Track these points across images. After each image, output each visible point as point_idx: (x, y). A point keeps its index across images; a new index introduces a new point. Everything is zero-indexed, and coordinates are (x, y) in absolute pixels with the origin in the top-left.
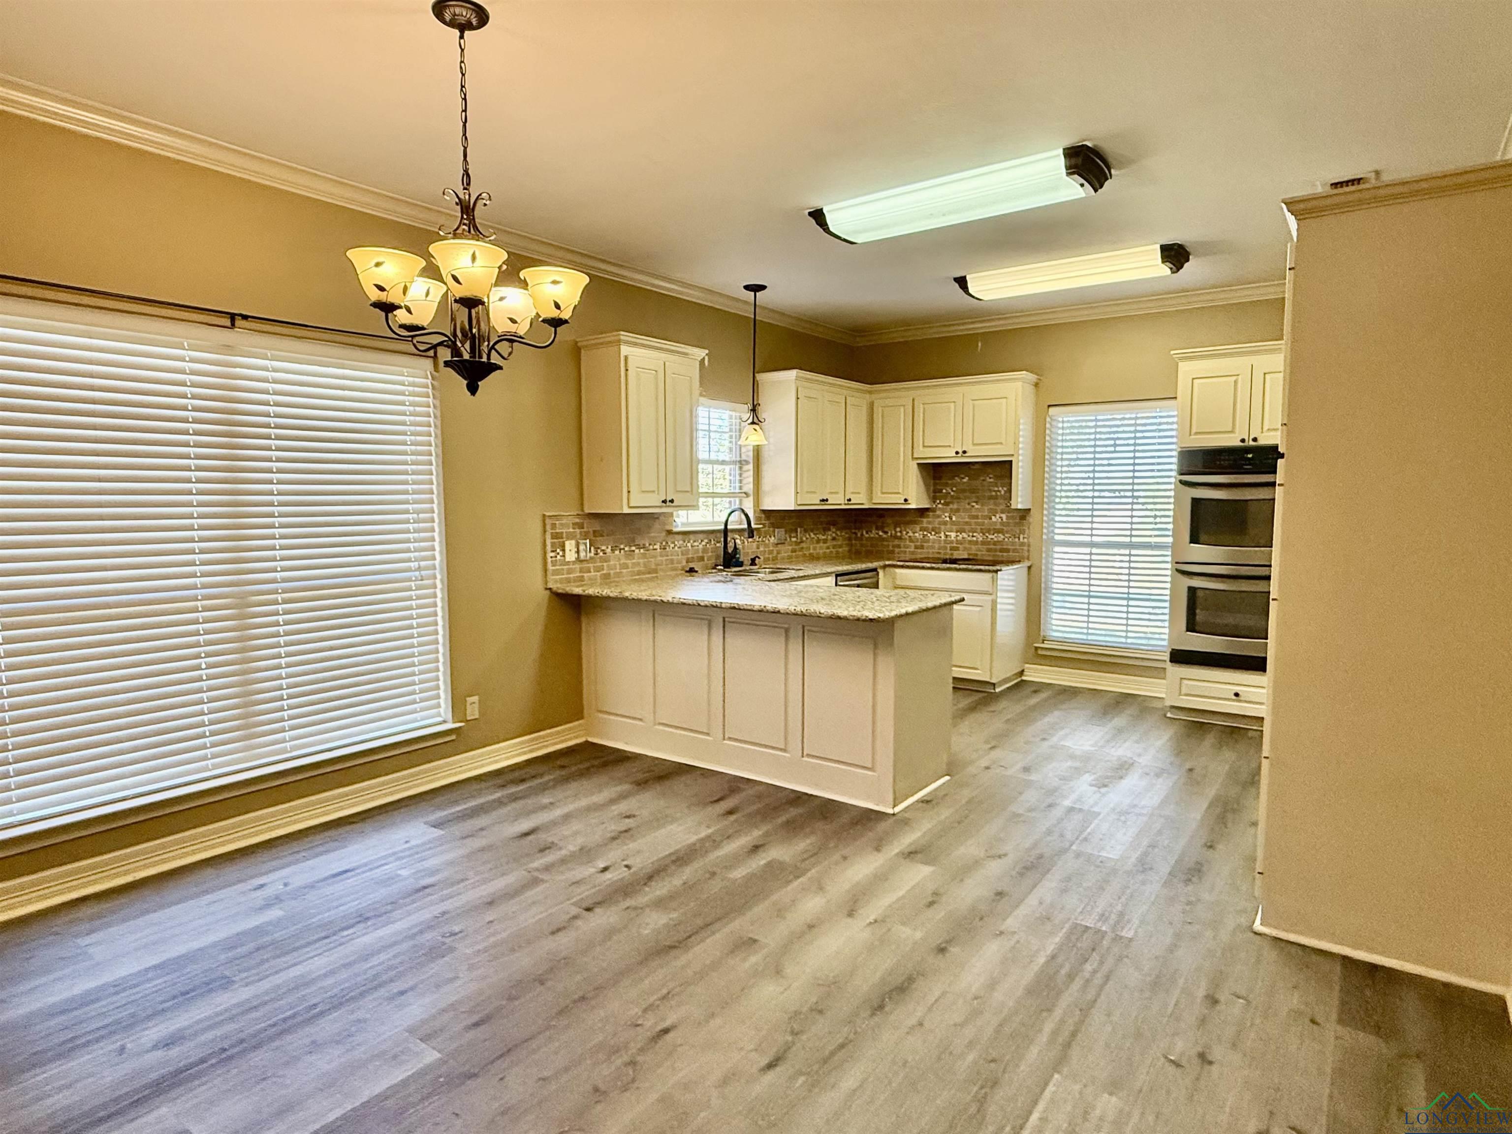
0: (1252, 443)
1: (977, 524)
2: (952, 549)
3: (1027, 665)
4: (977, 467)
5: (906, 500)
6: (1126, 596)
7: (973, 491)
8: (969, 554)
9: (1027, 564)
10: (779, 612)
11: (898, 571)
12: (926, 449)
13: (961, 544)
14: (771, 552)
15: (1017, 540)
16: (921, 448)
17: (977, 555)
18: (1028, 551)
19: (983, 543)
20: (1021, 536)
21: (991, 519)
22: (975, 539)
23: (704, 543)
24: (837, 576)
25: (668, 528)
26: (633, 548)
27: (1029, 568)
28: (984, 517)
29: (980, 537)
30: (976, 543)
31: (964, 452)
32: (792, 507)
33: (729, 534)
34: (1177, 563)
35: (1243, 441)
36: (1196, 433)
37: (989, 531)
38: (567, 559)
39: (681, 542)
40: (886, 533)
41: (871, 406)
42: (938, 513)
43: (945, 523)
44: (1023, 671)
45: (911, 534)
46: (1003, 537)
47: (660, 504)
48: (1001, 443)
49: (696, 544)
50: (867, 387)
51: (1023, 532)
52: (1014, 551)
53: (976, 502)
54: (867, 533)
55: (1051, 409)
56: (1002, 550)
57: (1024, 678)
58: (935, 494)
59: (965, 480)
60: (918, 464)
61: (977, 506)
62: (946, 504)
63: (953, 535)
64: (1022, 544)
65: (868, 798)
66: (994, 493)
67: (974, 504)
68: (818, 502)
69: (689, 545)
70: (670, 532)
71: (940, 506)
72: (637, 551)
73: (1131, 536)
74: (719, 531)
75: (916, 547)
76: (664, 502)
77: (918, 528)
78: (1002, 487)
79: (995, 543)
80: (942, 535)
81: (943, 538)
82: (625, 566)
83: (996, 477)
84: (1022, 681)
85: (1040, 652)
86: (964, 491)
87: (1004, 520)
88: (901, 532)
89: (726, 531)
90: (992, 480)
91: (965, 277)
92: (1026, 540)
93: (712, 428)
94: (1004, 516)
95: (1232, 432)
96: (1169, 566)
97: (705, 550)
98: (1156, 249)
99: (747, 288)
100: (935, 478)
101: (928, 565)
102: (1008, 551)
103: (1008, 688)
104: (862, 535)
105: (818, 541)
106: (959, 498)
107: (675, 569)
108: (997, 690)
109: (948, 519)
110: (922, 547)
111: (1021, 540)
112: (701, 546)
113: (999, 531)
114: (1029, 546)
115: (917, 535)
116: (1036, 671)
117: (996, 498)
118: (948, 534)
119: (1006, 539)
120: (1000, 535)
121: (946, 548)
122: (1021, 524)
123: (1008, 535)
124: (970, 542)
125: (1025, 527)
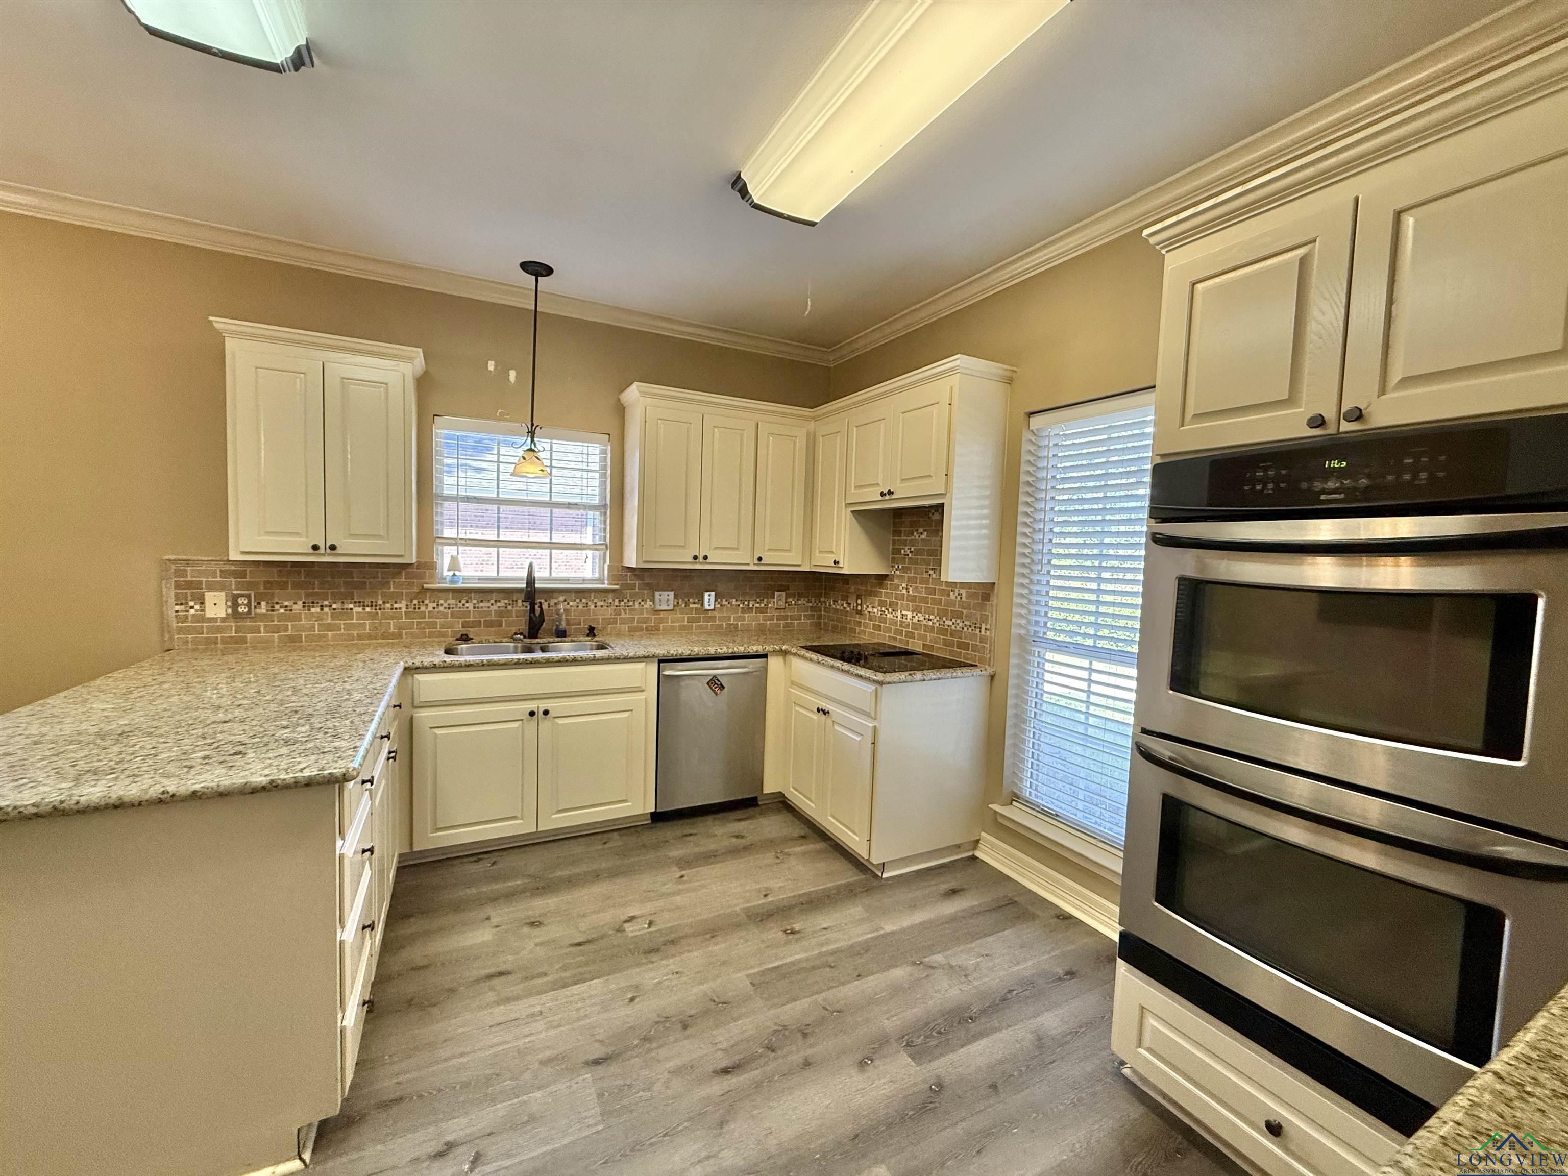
0: (1346, 426)
1: (935, 602)
3: (983, 834)
5: (838, 562)
9: (990, 670)
13: (917, 629)
14: (646, 620)
15: (978, 631)
16: (854, 490)
17: (931, 647)
18: (992, 651)
19: (939, 631)
20: (983, 627)
21: (949, 595)
22: (930, 623)
23: (495, 604)
24: (660, 661)
27: (992, 677)
28: (942, 593)
29: (936, 621)
30: (932, 630)
31: (890, 493)
34: (1145, 731)
35: (1318, 422)
36: (1198, 417)
37: (947, 614)
39: (452, 602)
41: (813, 438)
42: (896, 581)
43: (902, 597)
44: (978, 841)
45: (870, 609)
46: (961, 625)
48: (930, 476)
49: (482, 605)
50: (806, 412)
51: (985, 619)
52: (975, 648)
53: (933, 569)
55: (1036, 421)
56: (960, 646)
57: (978, 854)
58: (893, 555)
59: (923, 537)
60: (853, 512)
61: (934, 576)
62: (905, 570)
63: (909, 615)
64: (984, 639)
67: (931, 572)
68: (690, 559)
69: (469, 605)
71: (898, 572)
75: (875, 627)
77: (877, 601)
79: (952, 634)
80: (899, 614)
81: (899, 618)
84: (974, 858)
85: (1000, 820)
86: (922, 552)
87: (964, 598)
88: (861, 605)
92: (988, 633)
94: (963, 592)
99: (526, 266)
100: (897, 533)
102: (966, 646)
106: (917, 563)
108: (885, 876)
109: (904, 591)
110: (879, 628)
111: (983, 632)
113: (958, 615)
114: (993, 643)
115: (875, 610)
116: (993, 847)
118: (904, 612)
119: (965, 629)
120: (958, 621)
121: (901, 634)
122: (982, 607)
123: (967, 623)
124: (926, 628)
125: (988, 612)
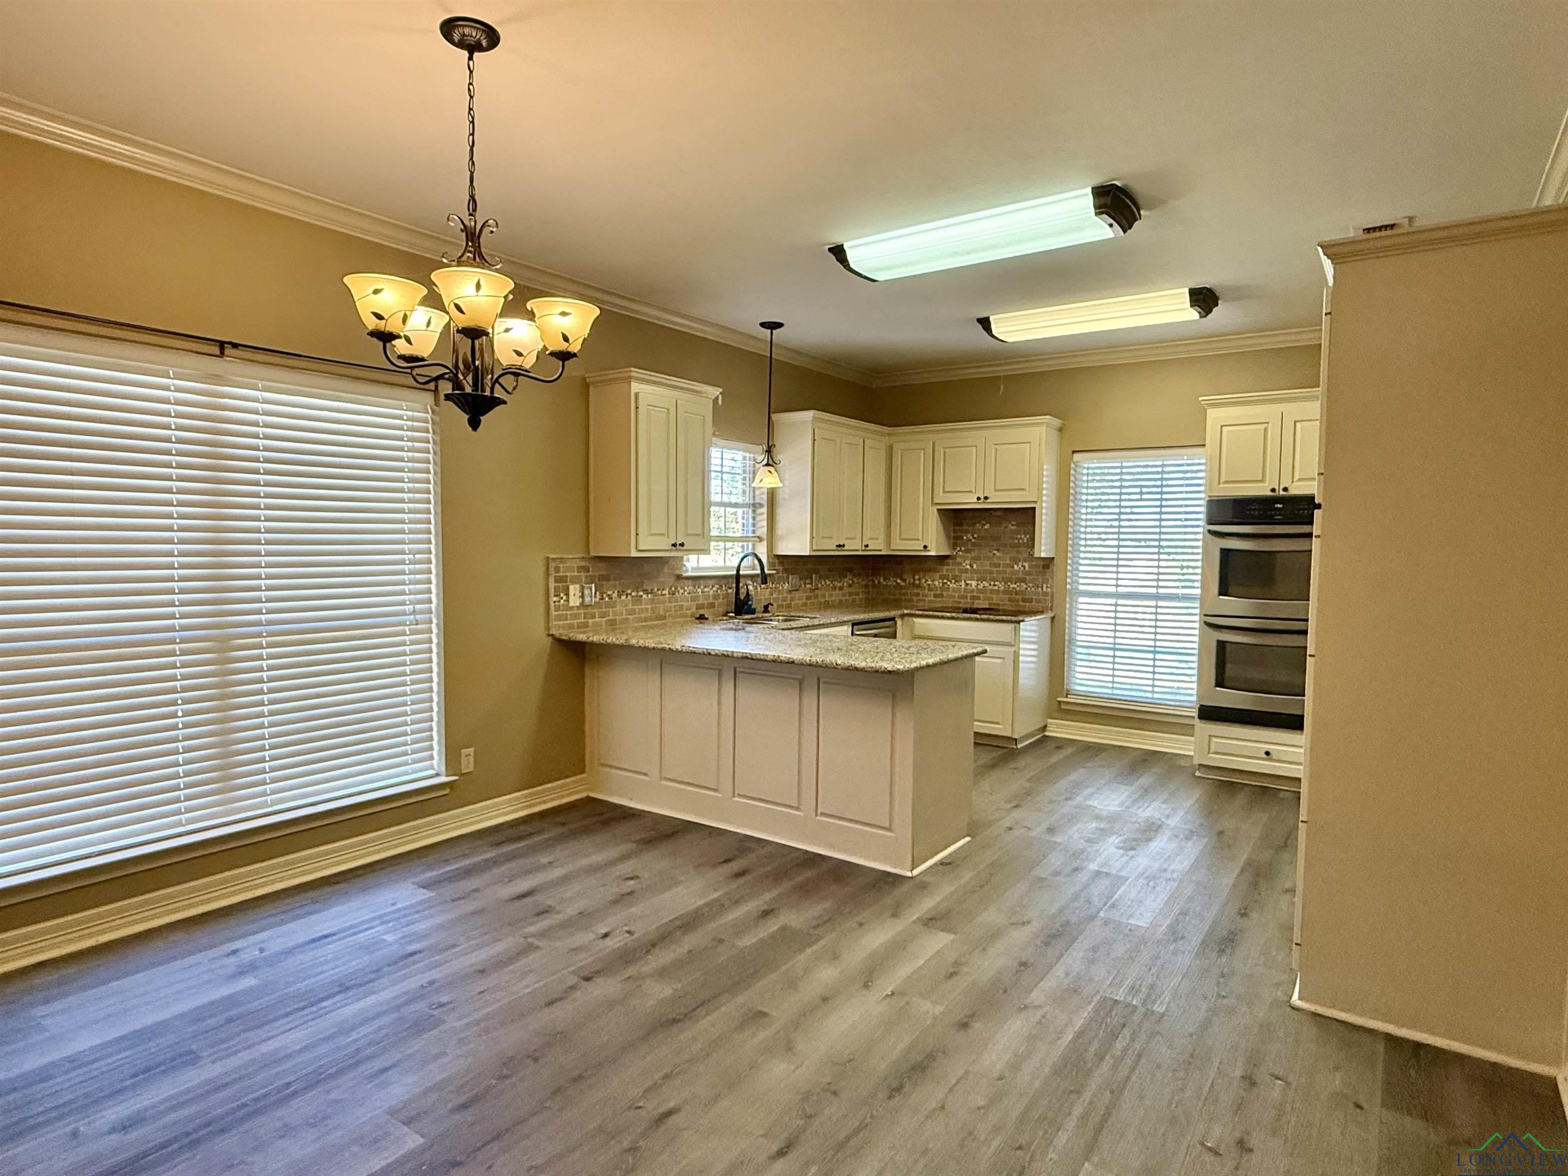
0: (1282, 493)
1: (999, 572)
2: (973, 598)
3: (1050, 720)
4: (999, 514)
5: (925, 547)
6: (1152, 649)
7: (996, 539)
8: (990, 604)
9: (1051, 614)
10: (793, 662)
11: (917, 620)
12: (947, 495)
13: (982, 593)
14: (784, 600)
15: (1040, 589)
16: (941, 494)
17: (999, 605)
18: (1052, 601)
19: (1006, 592)
20: (1045, 586)
21: (1013, 567)
22: (996, 588)
23: (714, 589)
24: (853, 625)
25: (678, 572)
26: (641, 593)
27: (1053, 618)
28: (1007, 566)
29: (1001, 586)
30: (998, 592)
31: (986, 498)
32: (807, 553)
33: (741, 580)
34: (1205, 615)
35: (1273, 490)
36: (1226, 482)
37: (1010, 580)
38: (571, 604)
39: (691, 588)
40: (904, 580)
41: (890, 449)
42: (958, 560)
43: (966, 571)
44: (1046, 726)
45: (930, 582)
46: (1025, 586)
47: (670, 548)
48: (1024, 490)
49: (706, 590)
50: (886, 429)
51: (1046, 581)
52: (1039, 601)
53: (997, 550)
54: (885, 580)
55: (1077, 457)
56: (1024, 600)
57: (1047, 734)
58: (955, 540)
59: (986, 527)
60: (938, 510)
61: (998, 554)
62: (967, 551)
63: (974, 583)
64: (1046, 594)
65: (885, 860)
66: (1016, 541)
67: (995, 552)
68: (835, 548)
69: (699, 590)
70: (679, 577)
71: (960, 553)
72: (645, 596)
73: (1158, 587)
74: (731, 576)
75: (935, 596)
76: (674, 545)
77: (937, 575)
78: (1025, 534)
79: (1017, 593)
80: (963, 583)
81: (963, 586)
82: (631, 612)
83: (1018, 525)
84: (1045, 736)
85: (1063, 707)
86: (984, 538)
87: (1027, 568)
88: (919, 579)
89: (738, 577)
90: (1014, 528)
91: (988, 318)
92: (1049, 590)
93: (725, 469)
94: (1026, 565)
95: (1262, 481)
96: (1197, 618)
97: (716, 597)
98: (1184, 293)
99: (763, 325)
100: (956, 524)
101: (948, 615)
102: (1031, 601)
103: (1031, 743)
104: (879, 582)
105: (835, 588)
106: (980, 545)
107: (686, 616)
108: (1019, 746)
109: (968, 567)
110: (941, 596)
111: (1044, 589)
112: (711, 592)
113: (1023, 580)
114: (1052, 596)
115: (936, 583)
116: (1058, 726)
117: (1018, 545)
118: (968, 582)
119: (1029, 589)
120: (1022, 584)
121: (966, 597)
122: (1044, 574)
123: (1031, 585)
124: (992, 591)
125: (1048, 576)
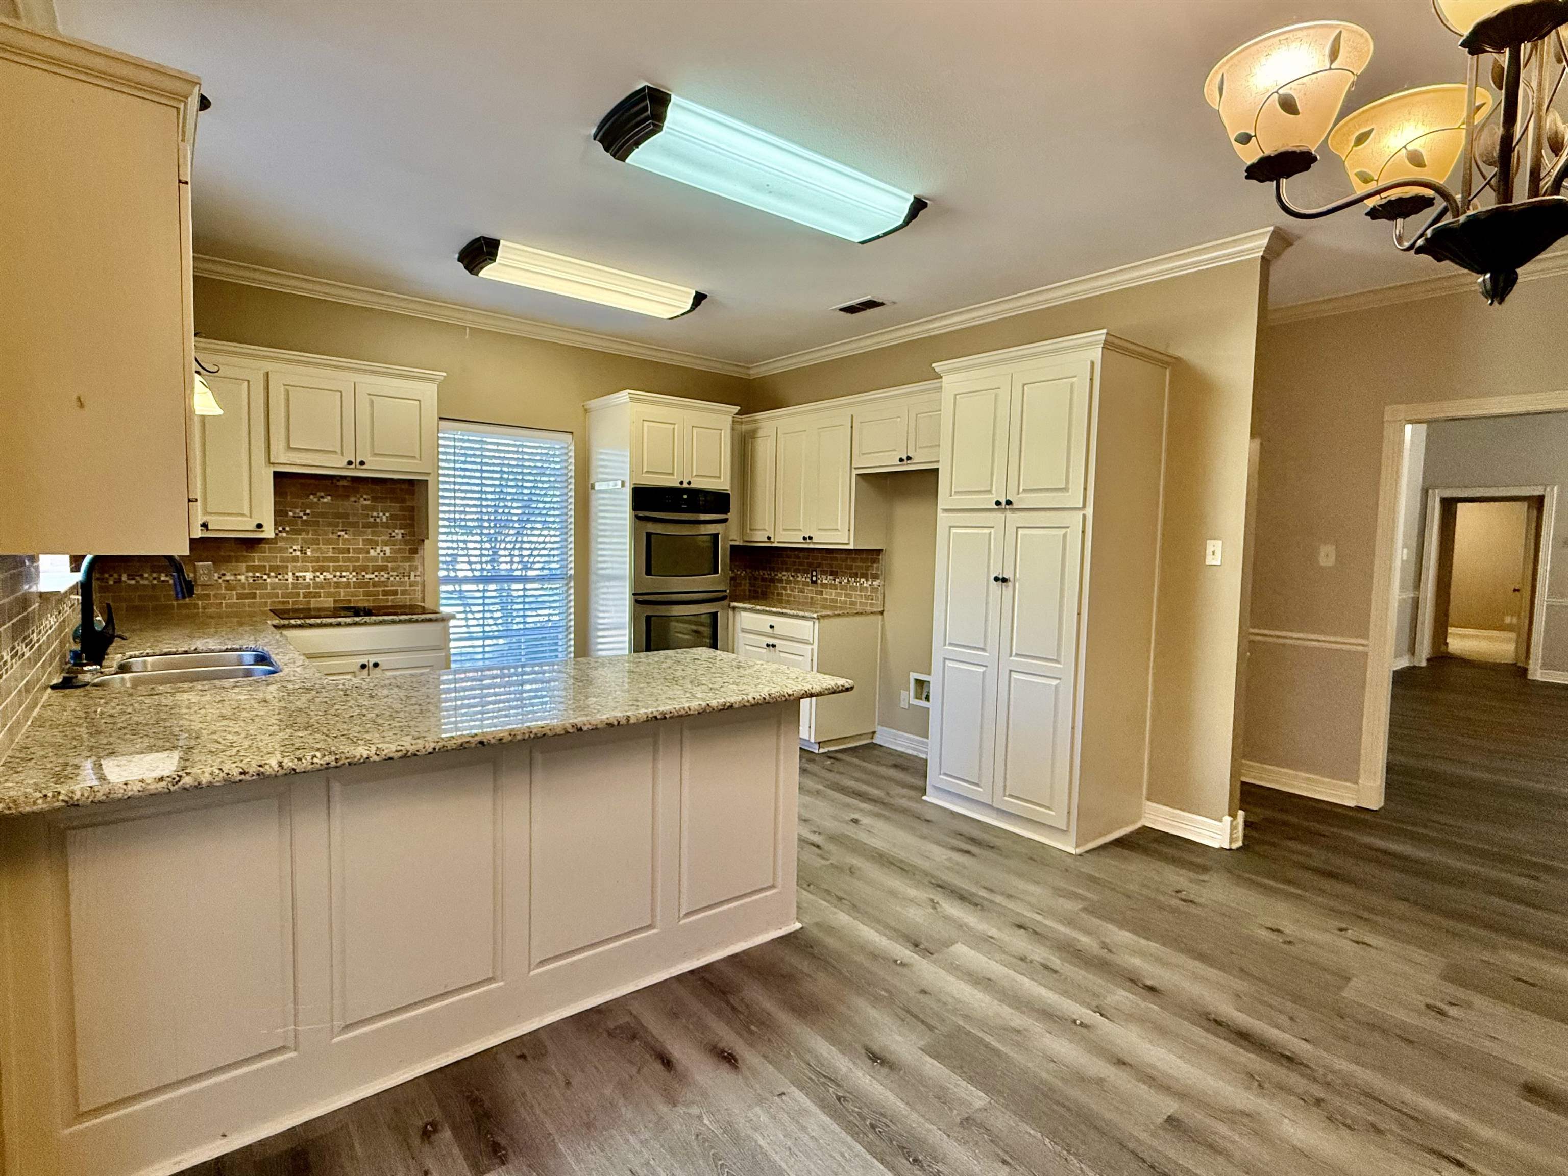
0: (687, 486)
1: (349, 560)
2: (308, 596)
5: (257, 526)
7: (342, 516)
8: (335, 601)
12: (290, 452)
13: (322, 588)
15: (407, 578)
16: (284, 450)
17: (350, 601)
18: (423, 591)
19: (358, 585)
20: (413, 574)
21: (368, 552)
22: (344, 580)
28: (359, 551)
29: (352, 577)
30: (348, 585)
31: (362, 463)
34: (637, 593)
35: (682, 483)
36: (647, 472)
37: (365, 569)
42: (281, 544)
43: (295, 559)
46: (386, 576)
48: (411, 457)
51: (414, 568)
52: (404, 592)
53: (344, 531)
56: (385, 593)
59: (324, 501)
60: (274, 473)
61: (346, 536)
62: (298, 532)
63: (309, 576)
64: (414, 584)
66: (372, 520)
67: (341, 533)
71: (284, 535)
75: (240, 596)
77: (243, 566)
78: (384, 512)
79: (375, 585)
80: (290, 576)
81: (290, 580)
83: (374, 499)
86: (323, 515)
87: (388, 554)
90: (368, 502)
91: (498, 242)
92: (418, 579)
94: (387, 549)
95: (672, 474)
96: (626, 597)
98: (688, 296)
102: (395, 593)
106: (317, 523)
109: (298, 553)
110: (254, 596)
111: (413, 578)
114: (422, 586)
115: (242, 578)
117: (375, 525)
118: (297, 574)
119: (392, 579)
120: (382, 573)
121: (298, 594)
122: (413, 559)
123: (395, 574)
124: (338, 585)
125: (417, 563)
